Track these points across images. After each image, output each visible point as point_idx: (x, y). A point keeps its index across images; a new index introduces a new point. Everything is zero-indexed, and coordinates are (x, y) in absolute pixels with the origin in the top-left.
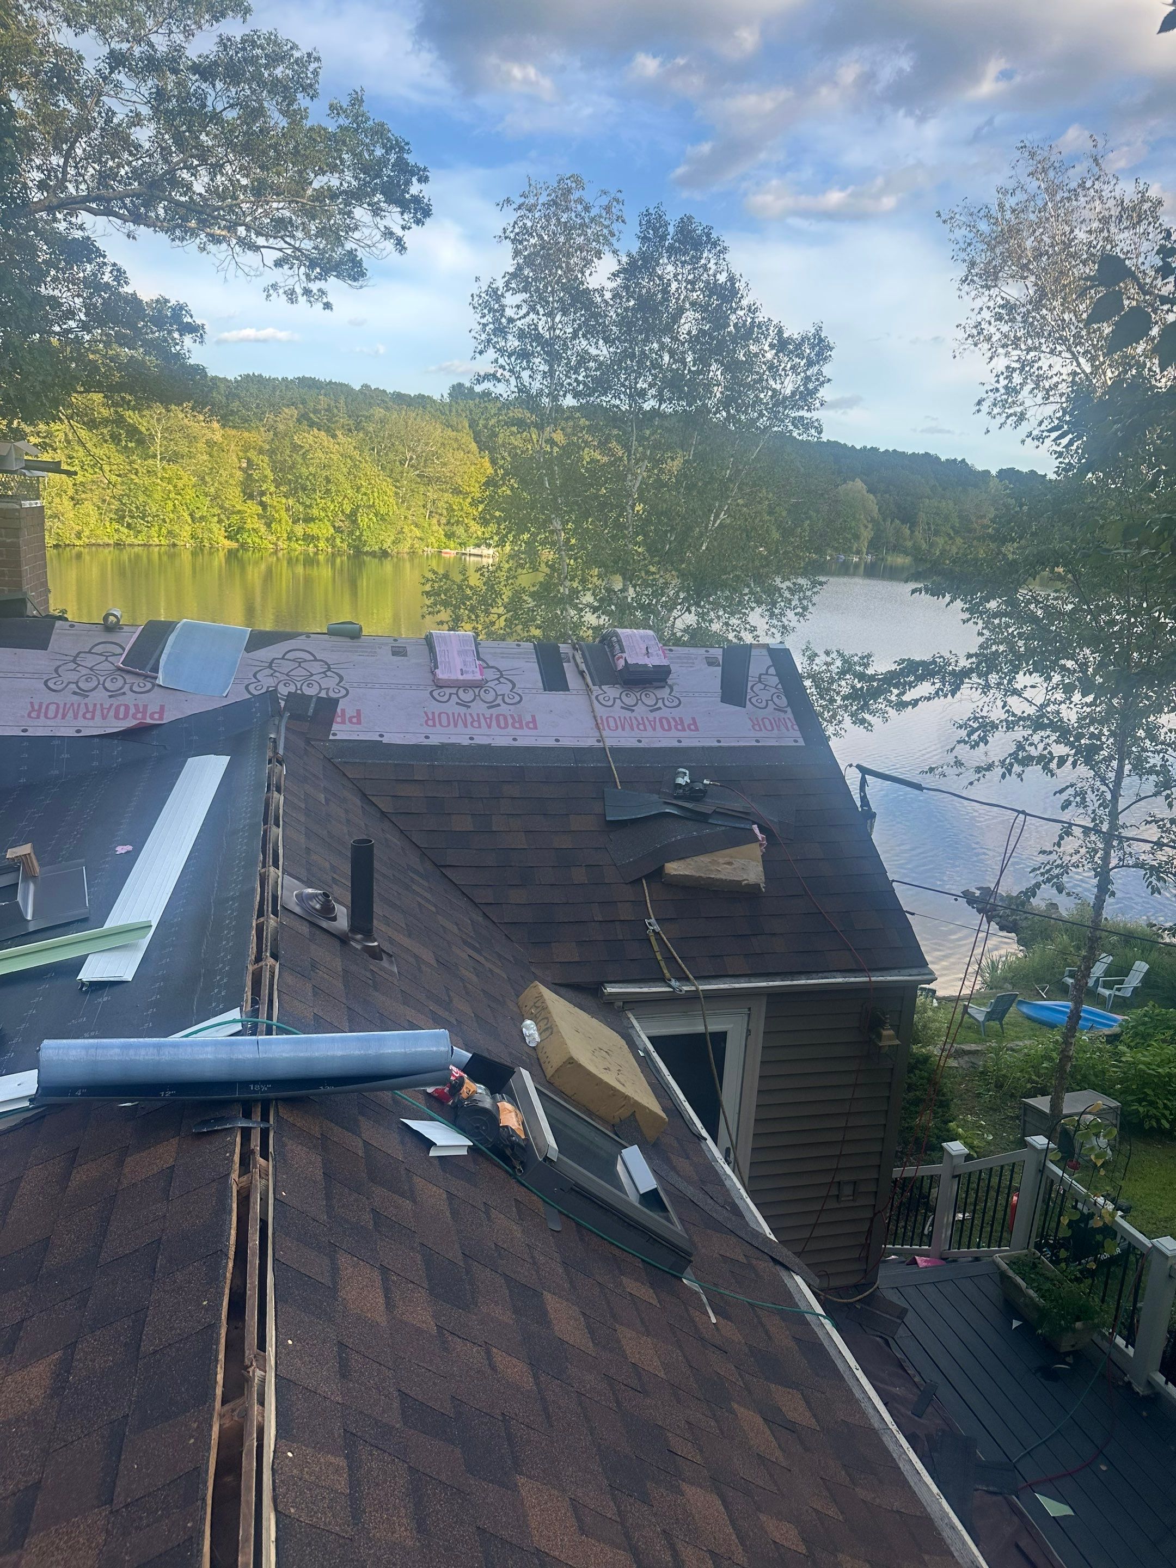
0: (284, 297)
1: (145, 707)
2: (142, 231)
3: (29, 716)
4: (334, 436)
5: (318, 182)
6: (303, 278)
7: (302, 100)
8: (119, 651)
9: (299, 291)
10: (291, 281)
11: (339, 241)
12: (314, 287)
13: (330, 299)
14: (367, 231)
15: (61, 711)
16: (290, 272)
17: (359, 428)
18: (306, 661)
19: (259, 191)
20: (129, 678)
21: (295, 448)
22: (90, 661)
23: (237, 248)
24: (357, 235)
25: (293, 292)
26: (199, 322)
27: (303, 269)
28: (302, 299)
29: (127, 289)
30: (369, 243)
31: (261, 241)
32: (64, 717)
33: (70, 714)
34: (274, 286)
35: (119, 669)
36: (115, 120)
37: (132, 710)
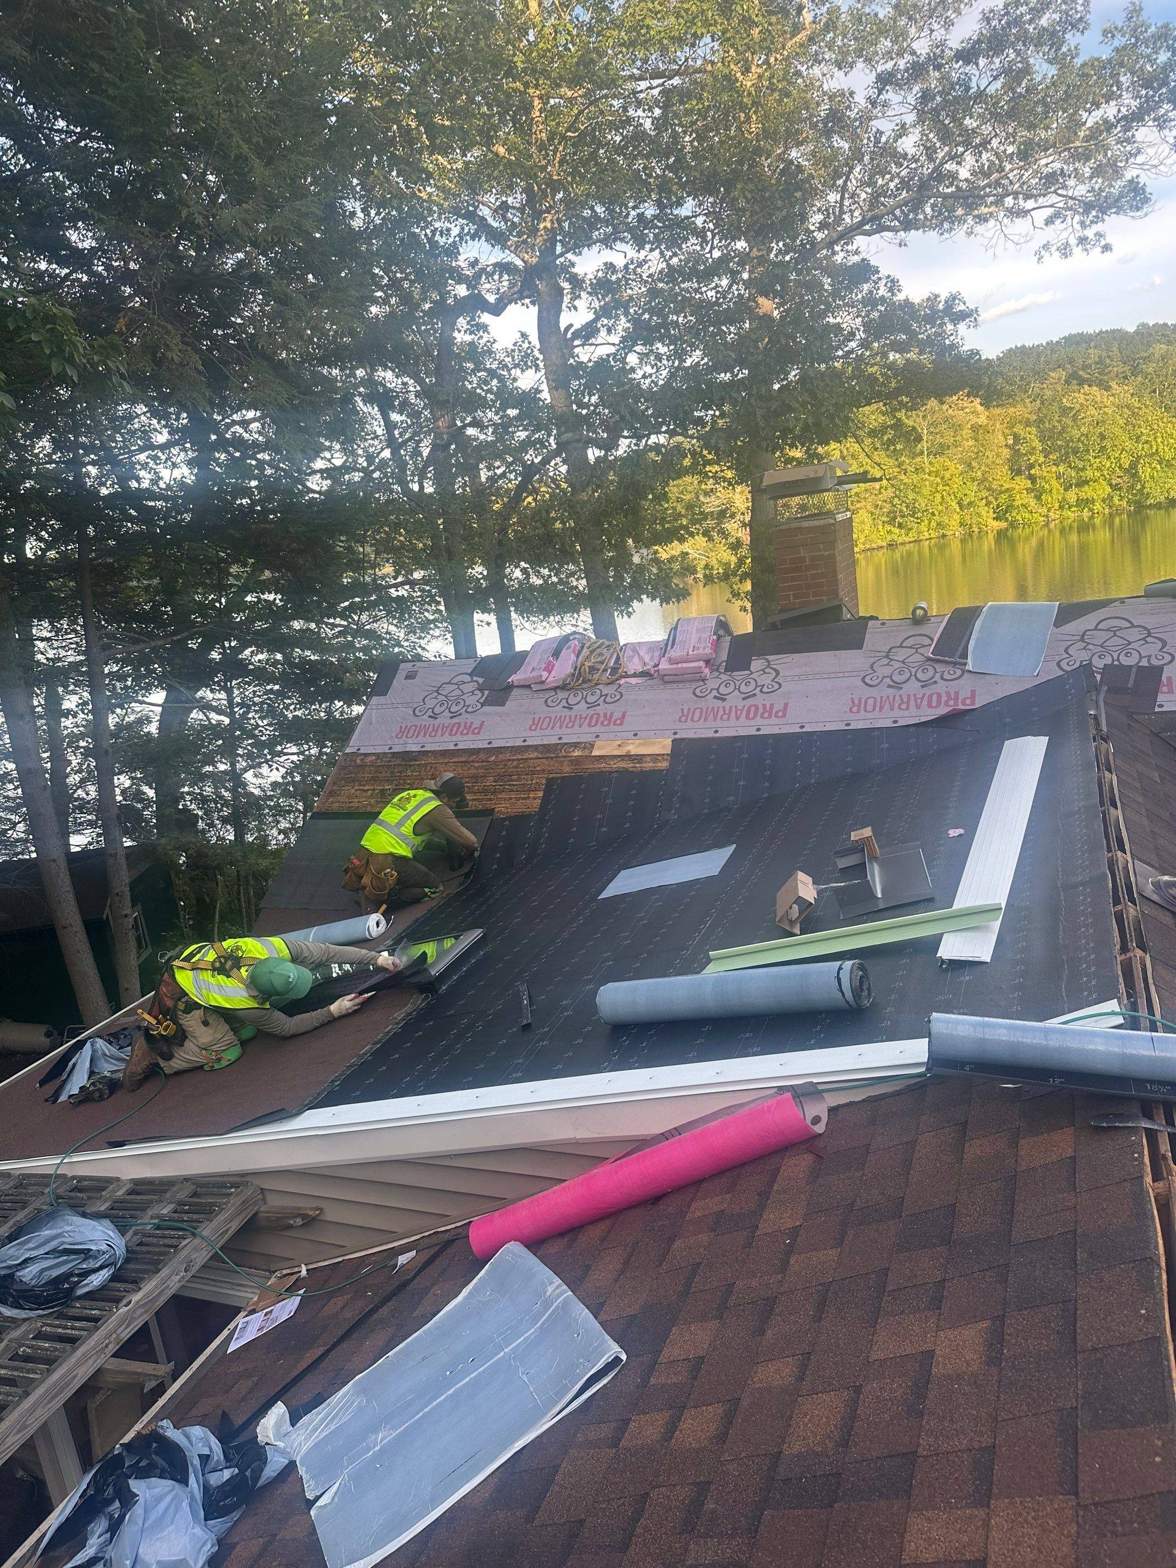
0: (1058, 254)
1: (957, 693)
2: (914, 236)
3: (851, 711)
4: (1108, 388)
5: (1091, 119)
6: (1077, 227)
7: (1072, 38)
8: (927, 641)
9: (1073, 241)
10: (1064, 235)
11: (1117, 173)
12: (1090, 233)
13: (1109, 239)
14: (1151, 151)
15: (878, 704)
16: (1064, 225)
17: (1135, 372)
18: (1121, 629)
19: (1026, 154)
20: (939, 667)
21: (1065, 411)
22: (901, 654)
23: (1006, 221)
24: (1140, 159)
25: (1067, 245)
26: (972, 307)
27: (1077, 218)
28: (1077, 251)
29: (901, 297)
30: (1155, 162)
31: (1030, 204)
32: (881, 710)
33: (887, 706)
34: (1046, 247)
35: (929, 659)
36: (883, 139)
37: (944, 698)
